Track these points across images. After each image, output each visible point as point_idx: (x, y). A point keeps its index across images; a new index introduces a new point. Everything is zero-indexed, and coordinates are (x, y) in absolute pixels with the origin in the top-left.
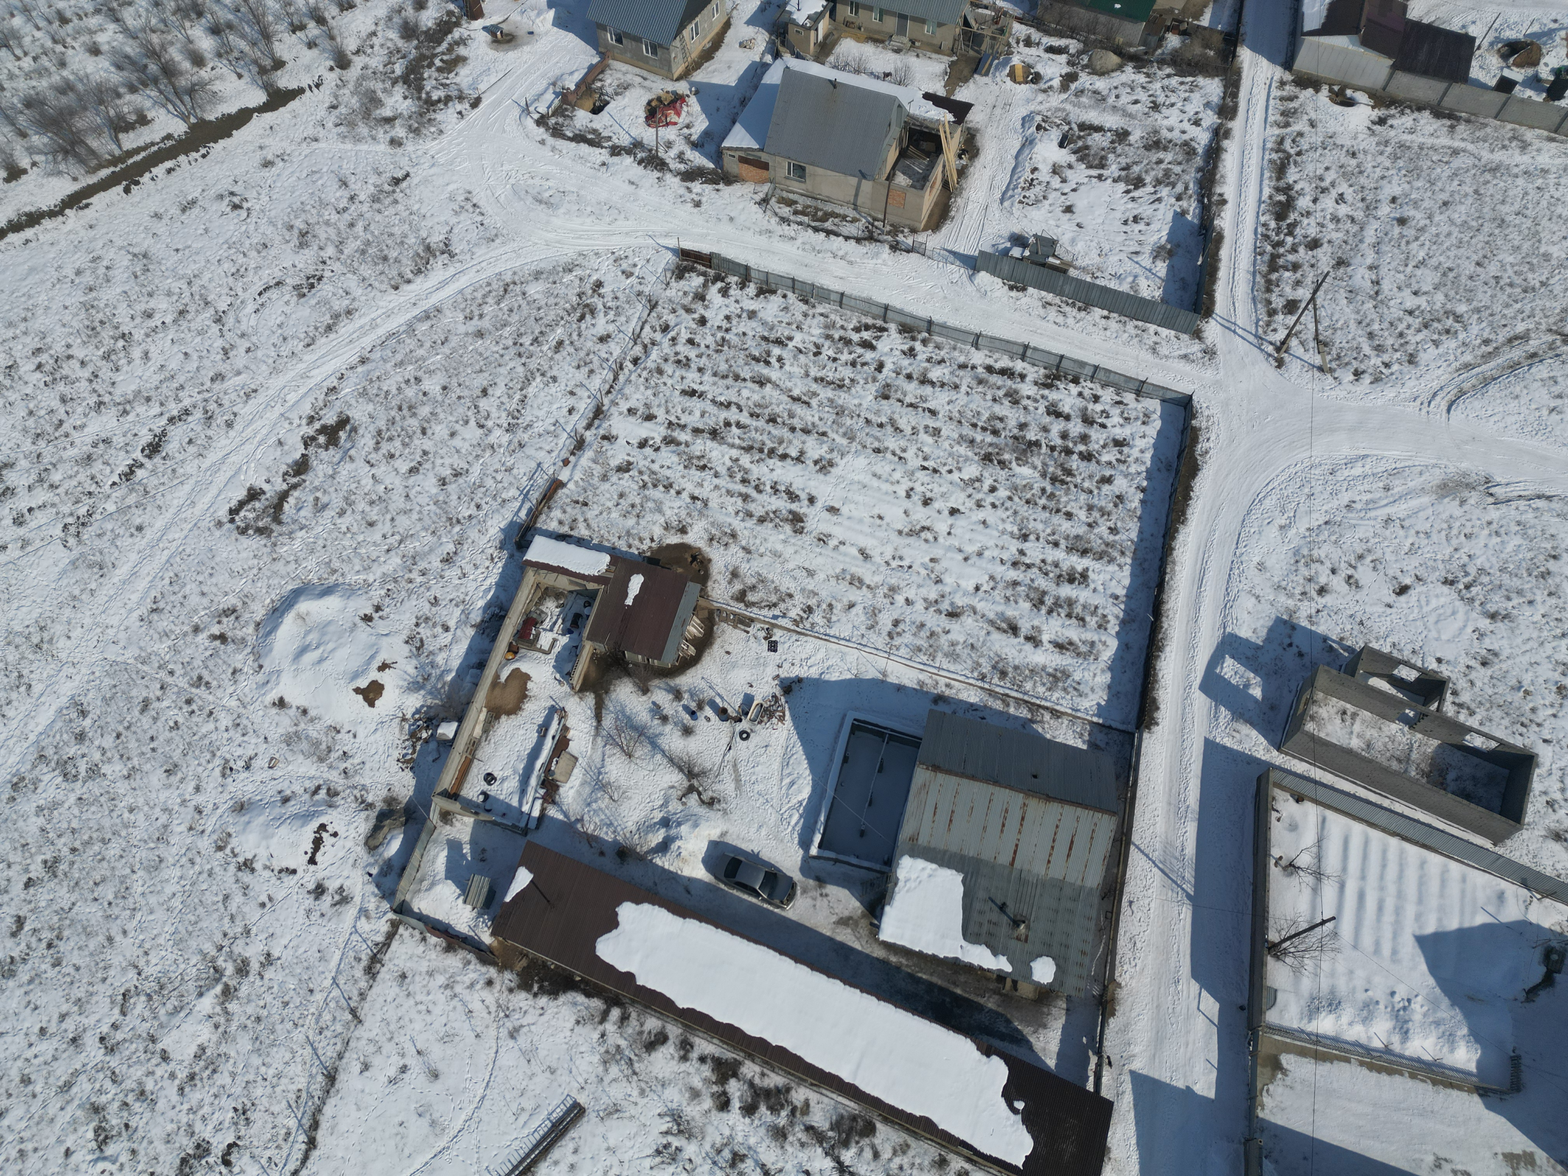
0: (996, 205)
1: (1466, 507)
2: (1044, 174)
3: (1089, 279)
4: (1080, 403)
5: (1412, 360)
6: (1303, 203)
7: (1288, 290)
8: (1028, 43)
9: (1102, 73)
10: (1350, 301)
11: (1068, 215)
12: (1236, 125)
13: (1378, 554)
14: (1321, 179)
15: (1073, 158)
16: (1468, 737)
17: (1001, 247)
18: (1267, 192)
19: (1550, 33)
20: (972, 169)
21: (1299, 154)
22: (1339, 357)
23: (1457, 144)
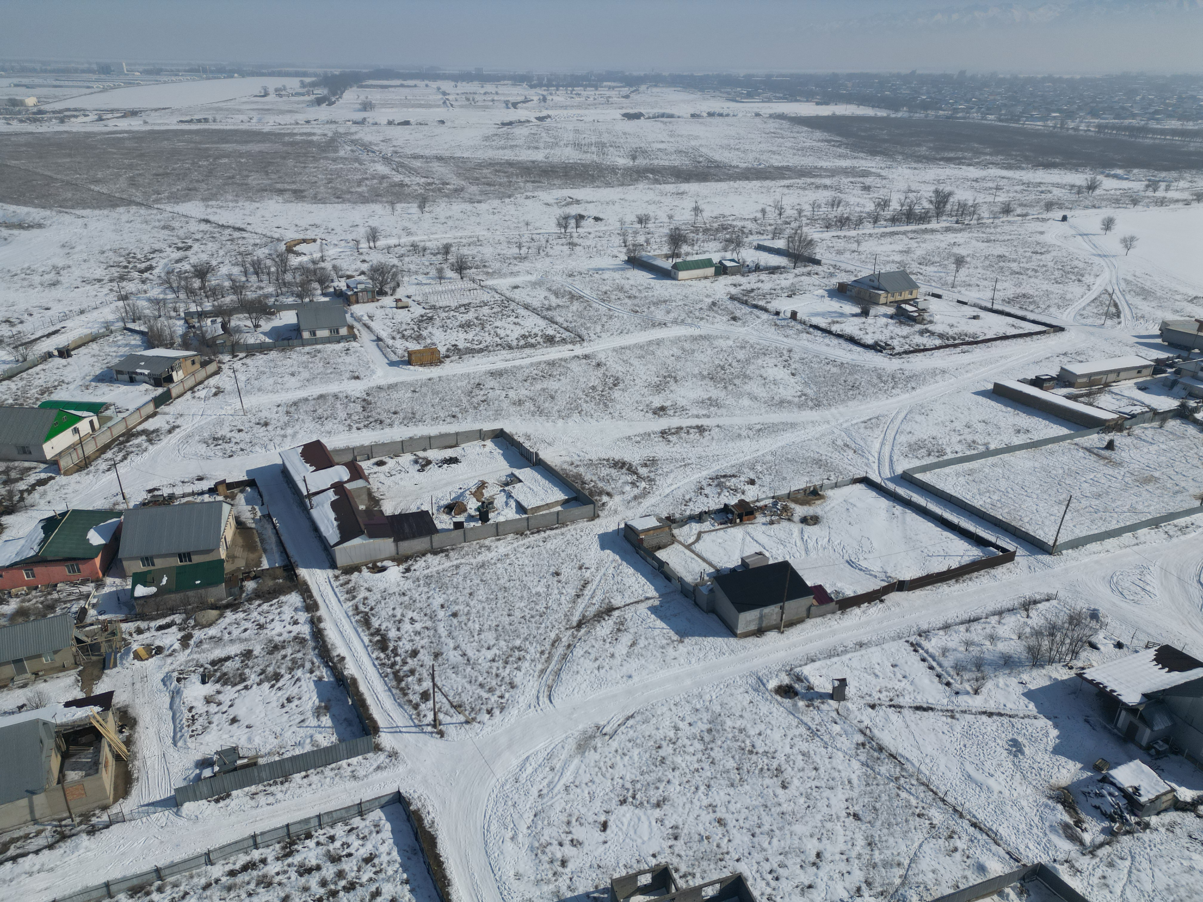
0: (172, 749)
1: (599, 750)
2: (201, 707)
3: (277, 758)
4: (321, 850)
5: (512, 686)
6: (393, 634)
7: (417, 687)
8: (139, 631)
9: (210, 625)
10: (456, 673)
11: (236, 725)
12: (322, 612)
13: (577, 814)
14: (394, 616)
15: (218, 686)
16: (703, 894)
17: (192, 777)
18: (366, 639)
19: (462, 494)
20: (136, 735)
21: (372, 609)
22: (473, 709)
23: (455, 563)
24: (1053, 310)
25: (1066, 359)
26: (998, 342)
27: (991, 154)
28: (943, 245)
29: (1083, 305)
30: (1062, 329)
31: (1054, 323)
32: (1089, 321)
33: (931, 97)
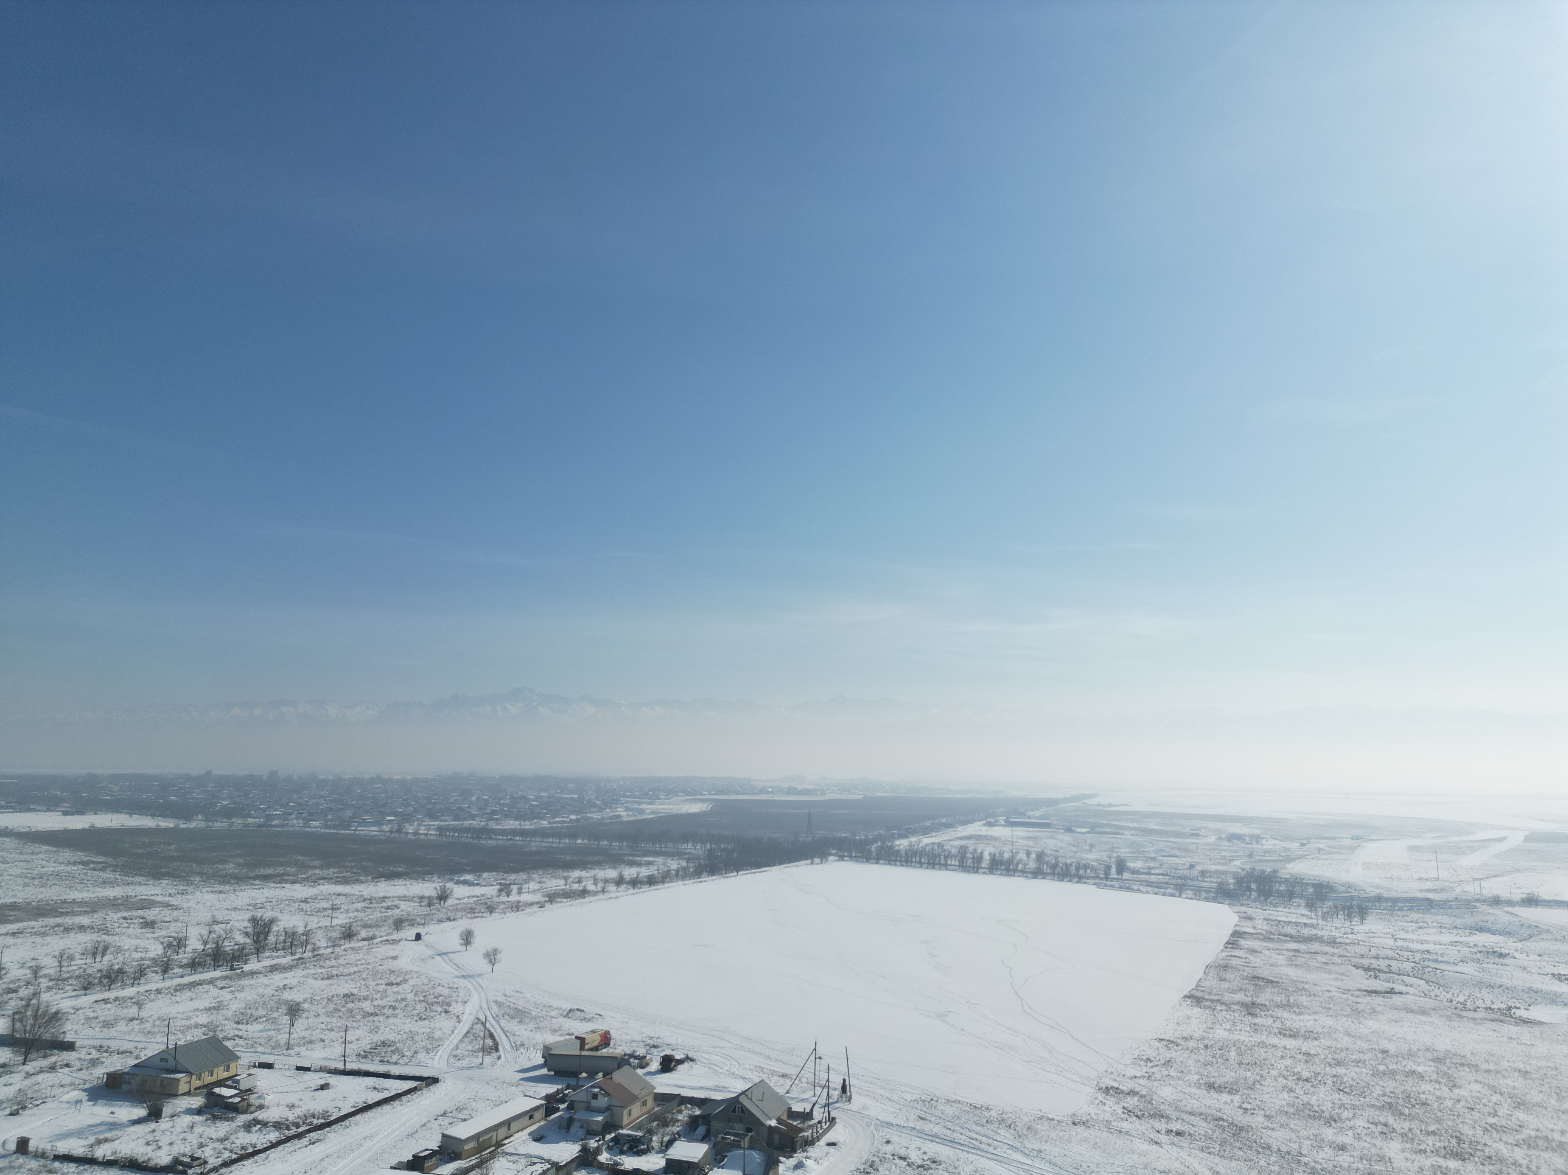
24: (421, 1056)
25: (445, 1121)
26: (358, 1117)
27: (320, 868)
28: (269, 991)
29: (455, 1042)
30: (435, 1080)
31: (425, 1074)
32: (464, 1063)
33: (235, 803)
